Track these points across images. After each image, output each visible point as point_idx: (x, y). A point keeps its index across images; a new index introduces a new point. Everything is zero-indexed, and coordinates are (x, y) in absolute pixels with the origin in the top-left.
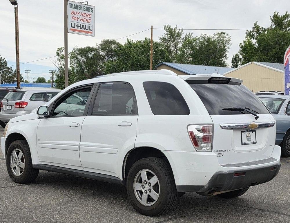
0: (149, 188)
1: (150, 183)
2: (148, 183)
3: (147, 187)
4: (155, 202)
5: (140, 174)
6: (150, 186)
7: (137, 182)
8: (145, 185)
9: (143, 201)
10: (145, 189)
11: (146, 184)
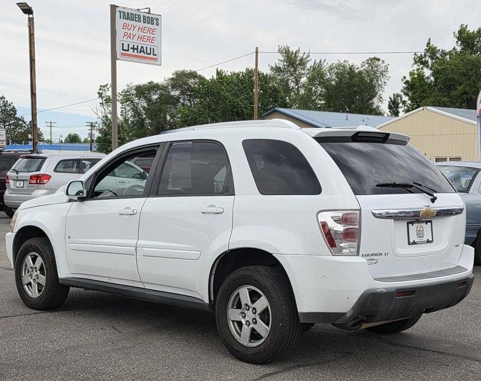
0: (254, 316)
1: (254, 309)
2: (251, 309)
3: (250, 315)
4: (262, 341)
5: (238, 294)
6: (255, 313)
7: (232, 307)
8: (246, 312)
9: (244, 338)
10: (247, 318)
11: (248, 310)
